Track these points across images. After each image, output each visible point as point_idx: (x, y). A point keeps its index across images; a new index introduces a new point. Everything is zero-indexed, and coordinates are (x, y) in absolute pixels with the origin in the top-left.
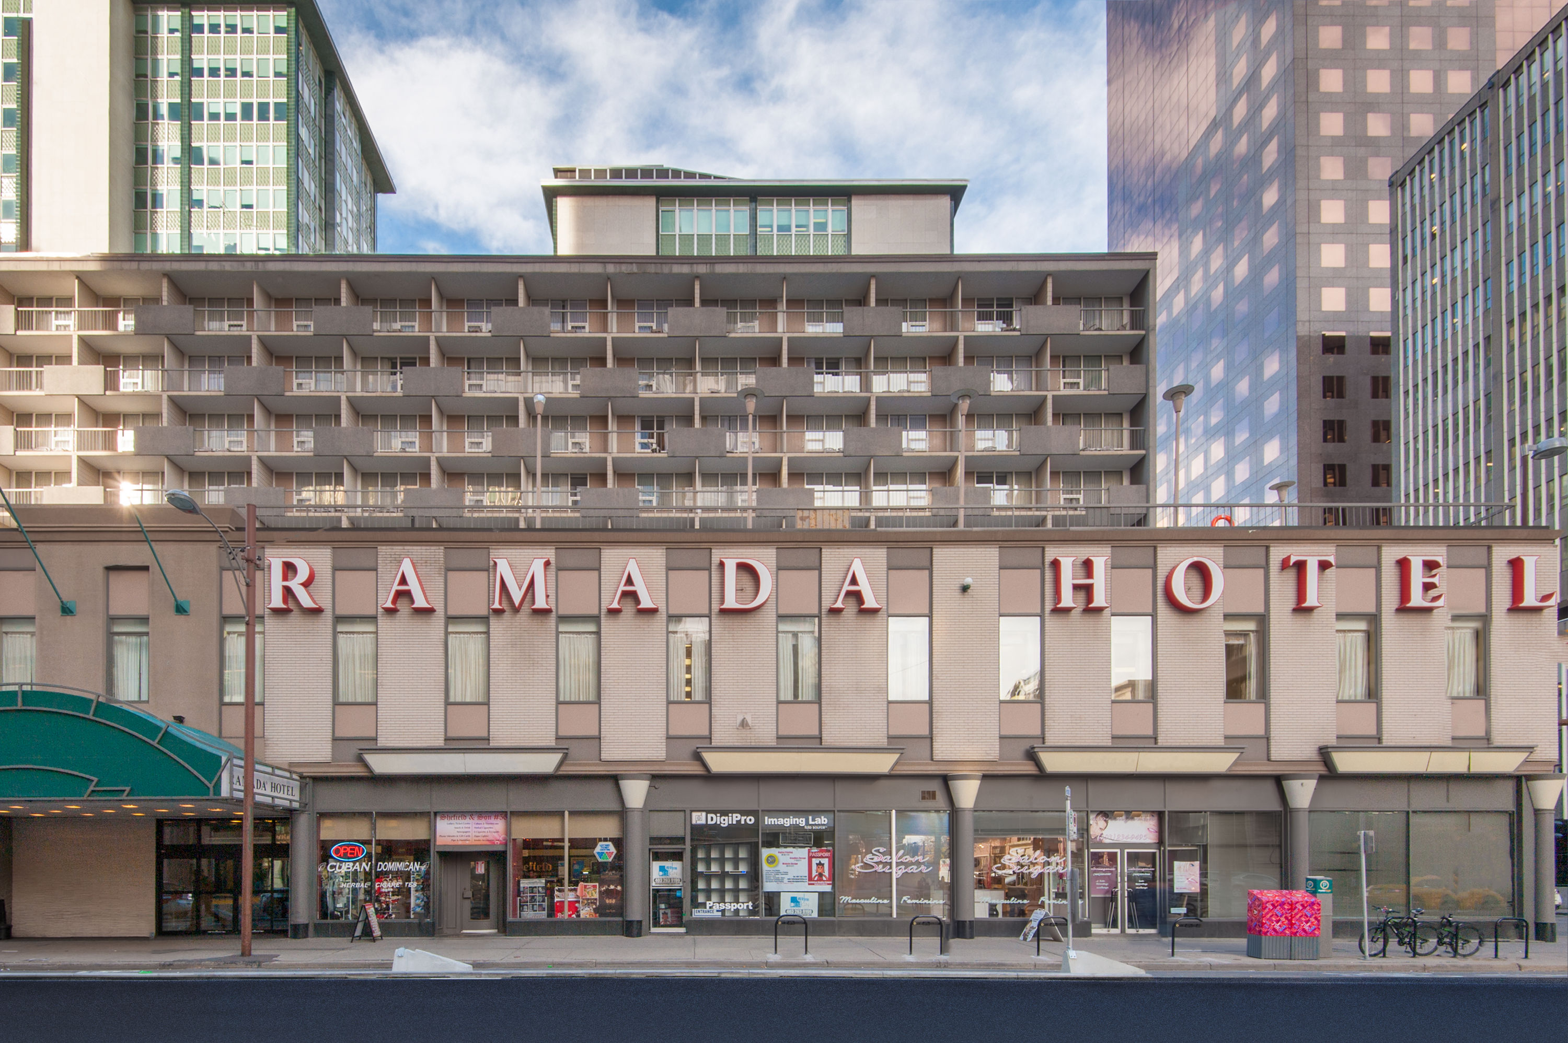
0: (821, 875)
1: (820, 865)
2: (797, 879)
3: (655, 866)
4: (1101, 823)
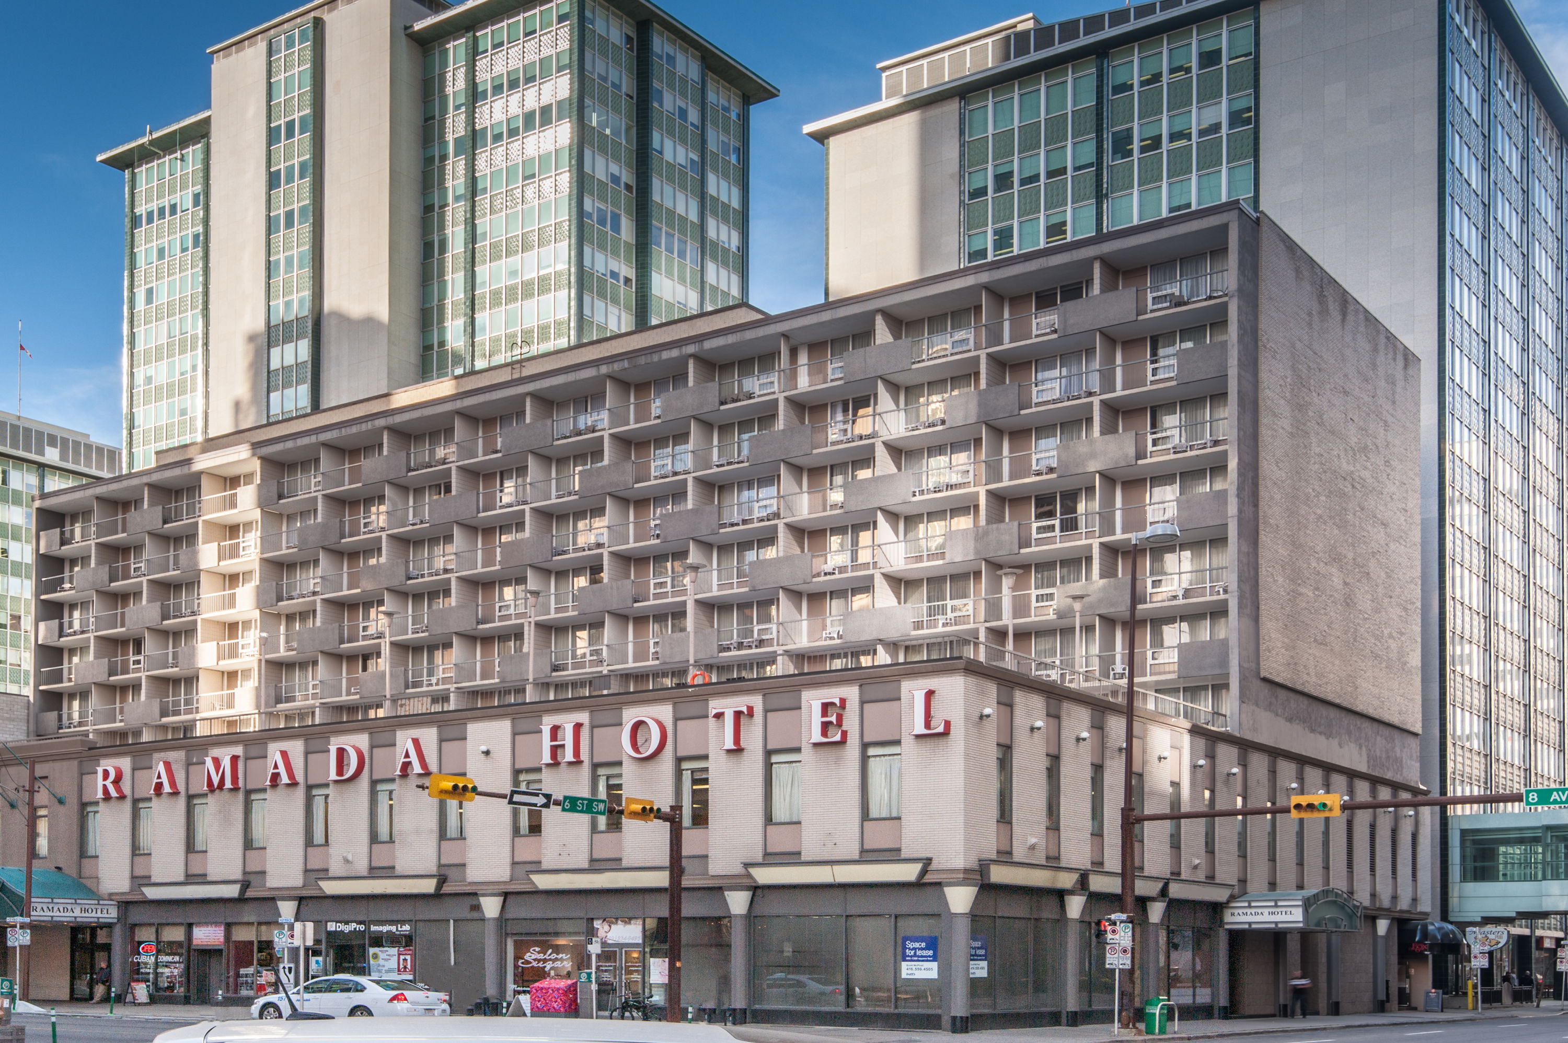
0: (405, 967)
1: (405, 960)
2: (390, 971)
3: (313, 960)
4: (606, 927)
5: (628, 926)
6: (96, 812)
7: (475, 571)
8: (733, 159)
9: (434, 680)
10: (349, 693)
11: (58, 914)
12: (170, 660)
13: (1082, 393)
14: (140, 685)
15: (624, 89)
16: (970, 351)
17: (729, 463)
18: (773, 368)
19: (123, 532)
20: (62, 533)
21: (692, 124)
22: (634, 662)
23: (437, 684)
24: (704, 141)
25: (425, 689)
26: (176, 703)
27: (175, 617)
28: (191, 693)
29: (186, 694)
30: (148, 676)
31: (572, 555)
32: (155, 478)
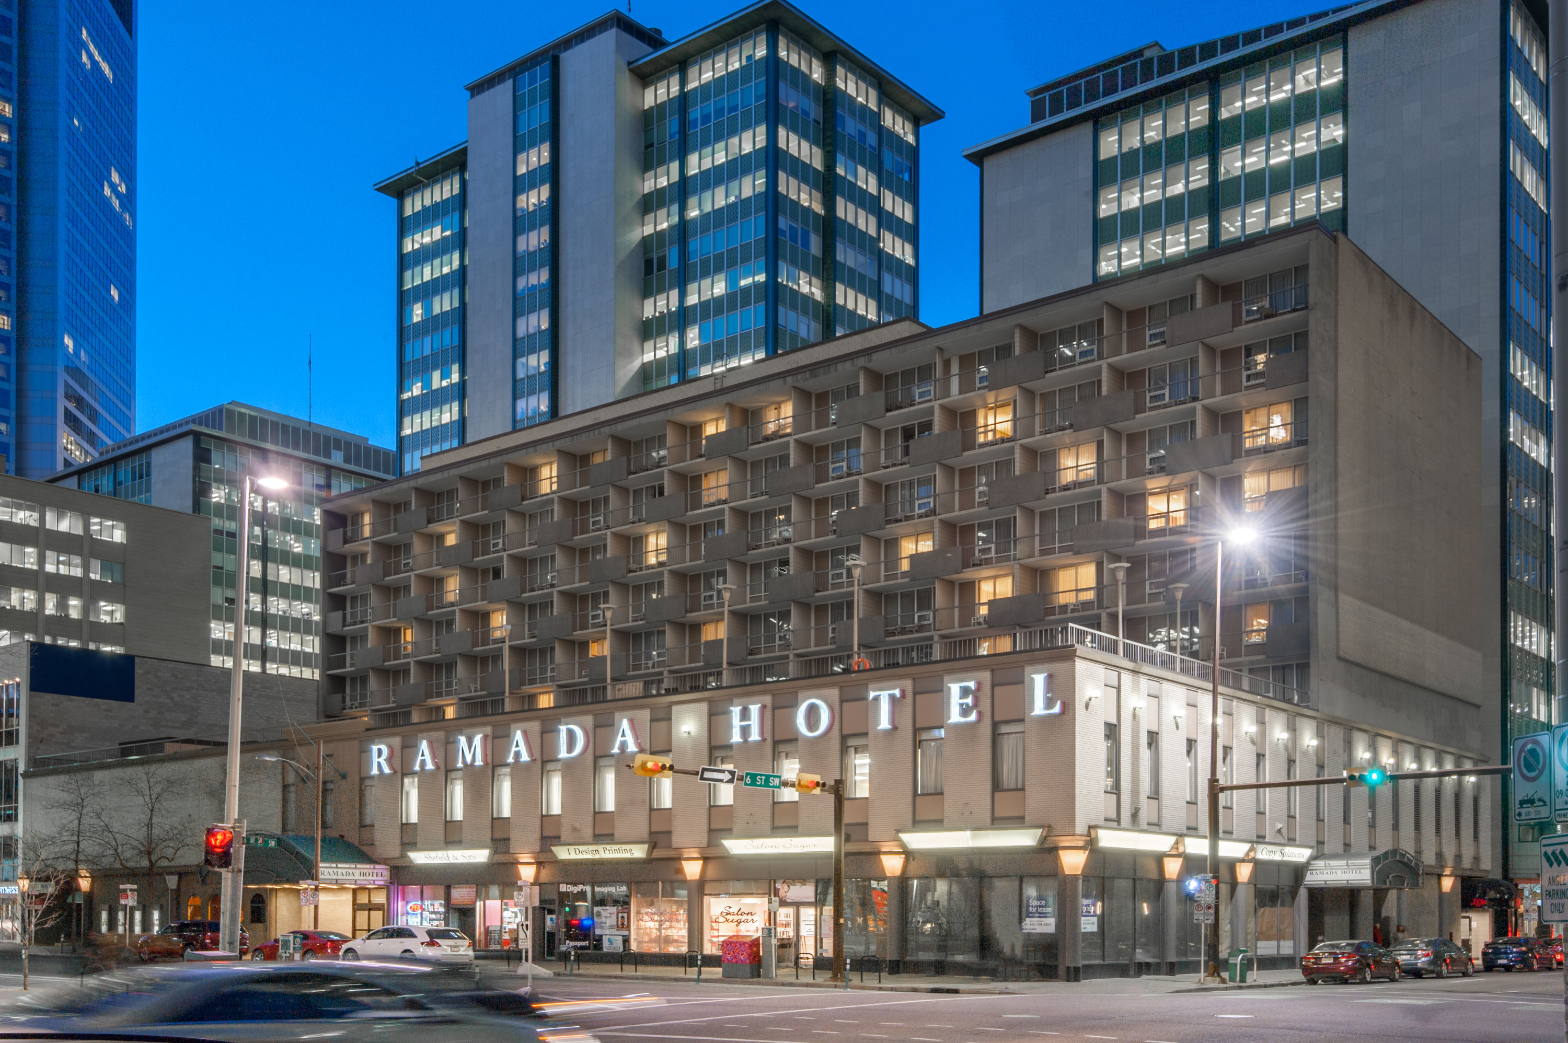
0: (623, 924)
1: (623, 917)
2: (610, 927)
3: (548, 917)
4: (786, 888)
5: (804, 887)
6: (372, 786)
7: (684, 565)
8: (906, 177)
9: (650, 664)
10: (580, 677)
11: (341, 877)
12: (434, 647)
13: (1187, 398)
14: (409, 670)
15: (812, 116)
16: (1093, 360)
17: (894, 465)
18: (930, 378)
19: (395, 531)
20: (345, 533)
21: (870, 146)
22: (816, 646)
23: (653, 667)
24: (880, 162)
25: (643, 672)
26: (439, 686)
27: (438, 608)
28: (451, 677)
29: (447, 678)
30: (416, 662)
31: (764, 550)
32: (421, 482)
